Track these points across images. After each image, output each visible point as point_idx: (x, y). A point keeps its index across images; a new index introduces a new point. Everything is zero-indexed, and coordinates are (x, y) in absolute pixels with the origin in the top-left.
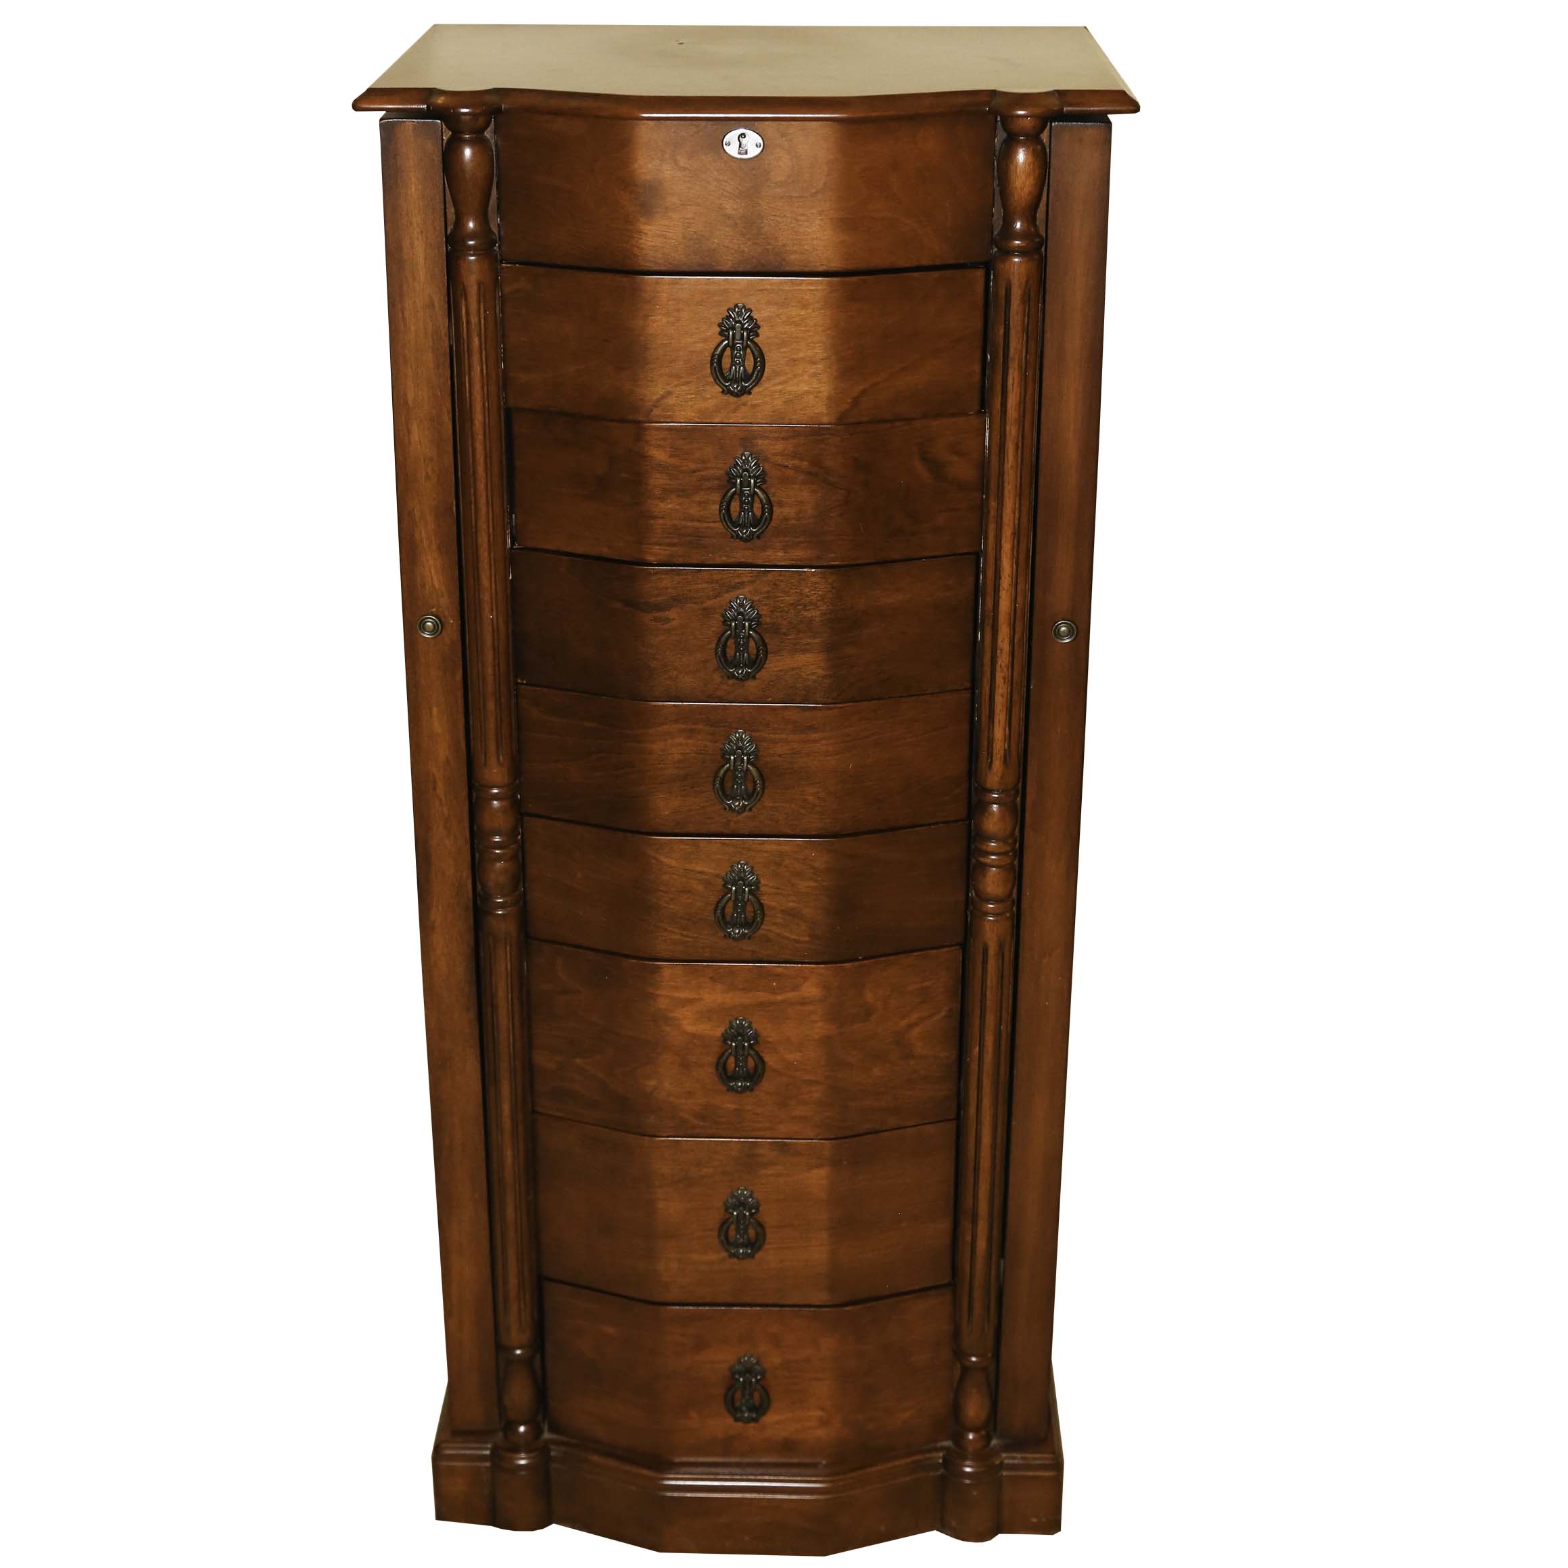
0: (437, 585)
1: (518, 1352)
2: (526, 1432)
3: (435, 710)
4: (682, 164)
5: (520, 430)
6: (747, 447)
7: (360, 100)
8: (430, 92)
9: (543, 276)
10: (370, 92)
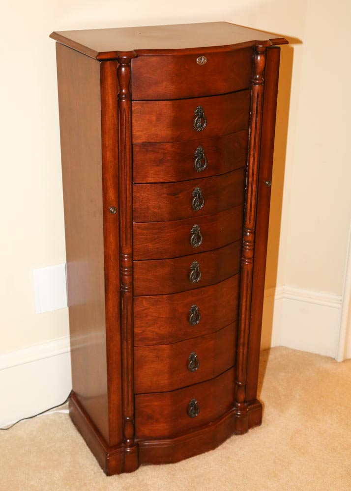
0: (113, 198)
1: (128, 418)
2: (130, 441)
3: (111, 235)
4: (187, 68)
5: (136, 149)
6: (200, 145)
7: (98, 56)
8: (116, 52)
9: (145, 103)
10: (100, 54)
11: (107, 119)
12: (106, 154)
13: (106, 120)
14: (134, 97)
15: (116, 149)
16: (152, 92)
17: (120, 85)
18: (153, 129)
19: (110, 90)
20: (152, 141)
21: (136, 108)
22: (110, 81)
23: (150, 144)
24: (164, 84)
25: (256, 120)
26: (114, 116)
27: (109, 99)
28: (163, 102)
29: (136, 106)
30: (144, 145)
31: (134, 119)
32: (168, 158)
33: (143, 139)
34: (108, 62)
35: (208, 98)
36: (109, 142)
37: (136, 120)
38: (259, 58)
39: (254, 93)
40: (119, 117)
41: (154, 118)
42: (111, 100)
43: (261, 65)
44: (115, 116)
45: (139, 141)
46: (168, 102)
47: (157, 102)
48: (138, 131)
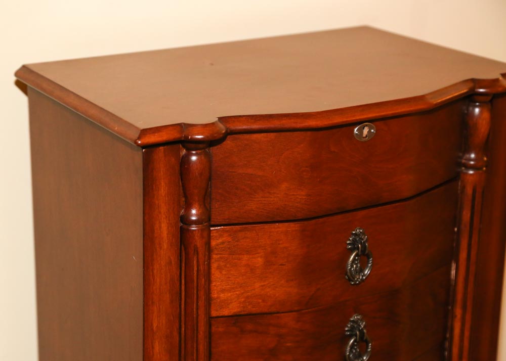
4: (333, 149)
5: (218, 328)
6: (357, 311)
7: (139, 138)
8: (181, 126)
9: (240, 231)
10: (144, 132)
11: (155, 271)
12: (153, 348)
13: (153, 275)
14: (215, 218)
15: (176, 334)
16: (254, 205)
17: (185, 196)
18: (257, 285)
19: (164, 209)
20: (254, 310)
21: (220, 241)
22: (163, 190)
23: (250, 316)
24: (284, 186)
25: (469, 245)
26: (171, 263)
27: (160, 227)
28: (281, 225)
29: (219, 237)
30: (235, 318)
31: (214, 265)
32: (289, 344)
33: (233, 308)
34: (162, 148)
35: (375, 209)
36: (159, 322)
37: (219, 268)
38: (477, 110)
39: (464, 187)
40: (183, 265)
41: (259, 261)
42: (164, 229)
43: (483, 130)
44: (173, 263)
45: (226, 312)
46: (292, 224)
47: (266, 226)
48: (223, 291)
